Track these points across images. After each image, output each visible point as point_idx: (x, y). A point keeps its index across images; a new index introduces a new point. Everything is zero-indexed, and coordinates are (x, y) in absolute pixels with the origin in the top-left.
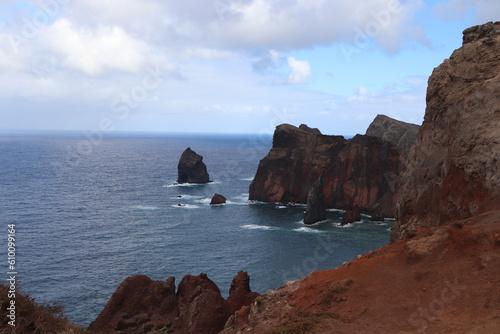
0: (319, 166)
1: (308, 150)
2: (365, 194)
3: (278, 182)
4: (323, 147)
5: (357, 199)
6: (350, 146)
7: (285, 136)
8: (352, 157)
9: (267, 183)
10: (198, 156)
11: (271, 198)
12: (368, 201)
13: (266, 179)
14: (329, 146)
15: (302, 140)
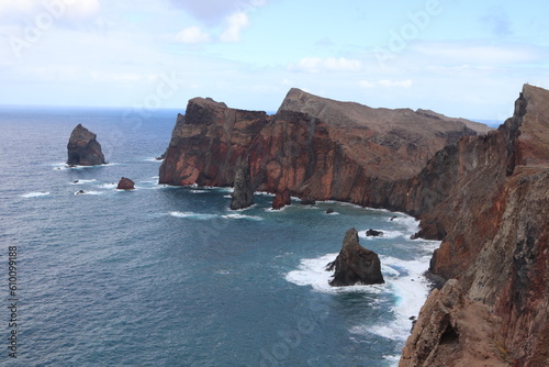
0: (239, 145)
1: (226, 127)
2: (291, 175)
3: (192, 163)
4: (243, 124)
5: (282, 181)
6: (274, 122)
7: (200, 112)
8: (276, 135)
9: (180, 164)
10: (91, 134)
11: (184, 181)
12: (294, 183)
13: (178, 160)
14: (250, 123)
15: (219, 115)
